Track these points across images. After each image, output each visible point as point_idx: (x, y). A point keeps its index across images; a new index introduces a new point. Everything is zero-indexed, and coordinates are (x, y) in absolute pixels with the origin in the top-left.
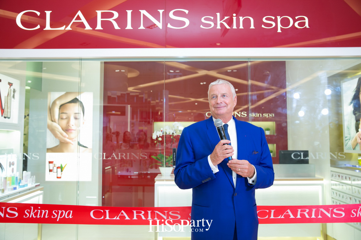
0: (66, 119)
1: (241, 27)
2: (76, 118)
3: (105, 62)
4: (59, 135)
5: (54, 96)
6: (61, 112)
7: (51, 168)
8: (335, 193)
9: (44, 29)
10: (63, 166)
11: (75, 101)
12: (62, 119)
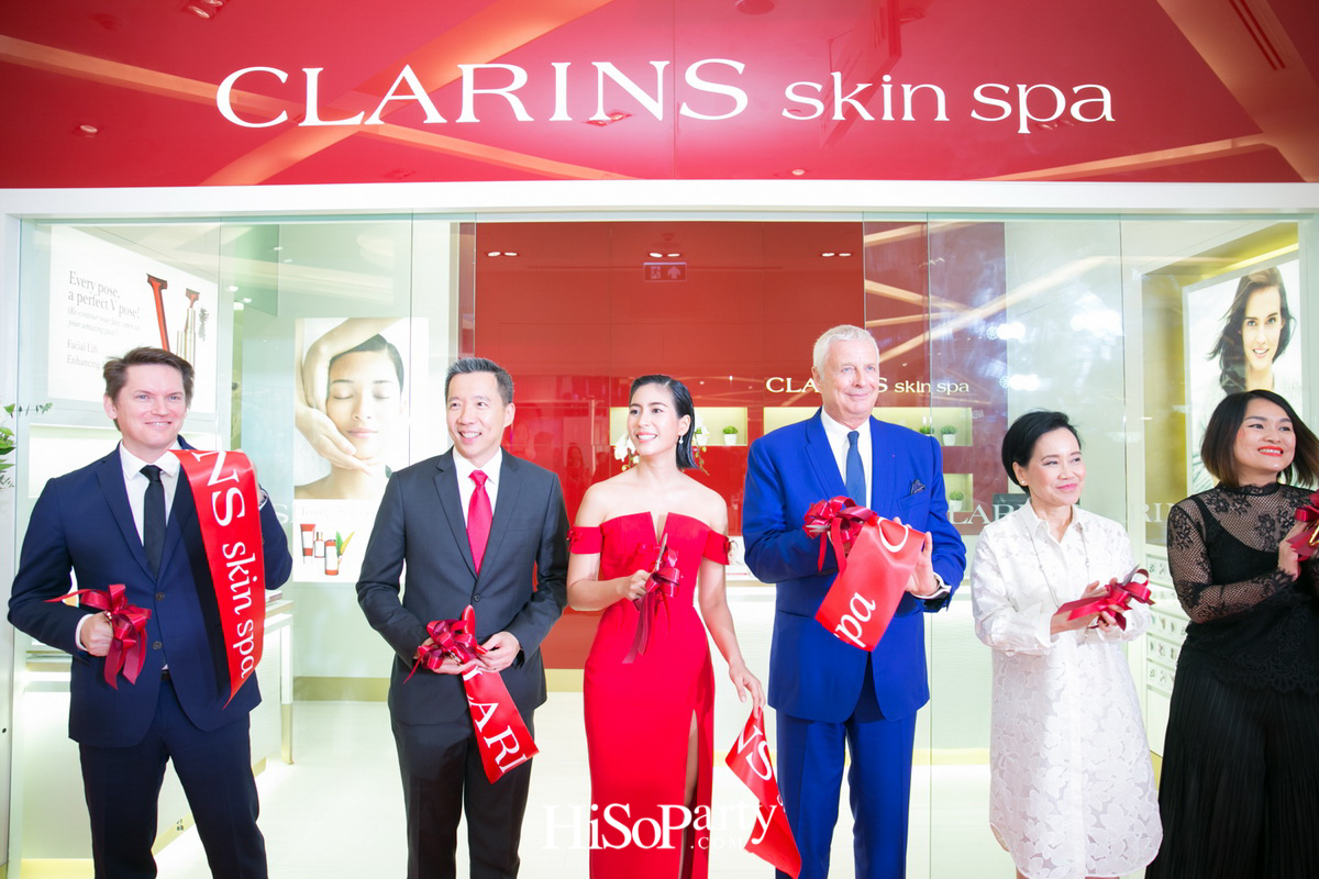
0: (348, 398)
1: (908, 116)
2: (378, 397)
3: (461, 224)
4: (330, 447)
5: (311, 330)
6: (332, 380)
7: (308, 545)
8: (1158, 621)
9: (300, 125)
10: (343, 539)
11: (376, 343)
12: (338, 398)
